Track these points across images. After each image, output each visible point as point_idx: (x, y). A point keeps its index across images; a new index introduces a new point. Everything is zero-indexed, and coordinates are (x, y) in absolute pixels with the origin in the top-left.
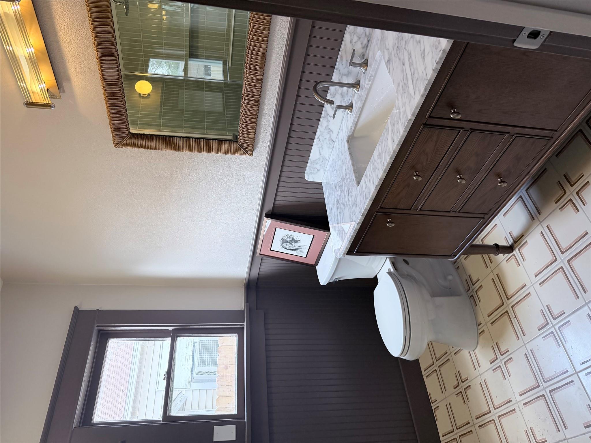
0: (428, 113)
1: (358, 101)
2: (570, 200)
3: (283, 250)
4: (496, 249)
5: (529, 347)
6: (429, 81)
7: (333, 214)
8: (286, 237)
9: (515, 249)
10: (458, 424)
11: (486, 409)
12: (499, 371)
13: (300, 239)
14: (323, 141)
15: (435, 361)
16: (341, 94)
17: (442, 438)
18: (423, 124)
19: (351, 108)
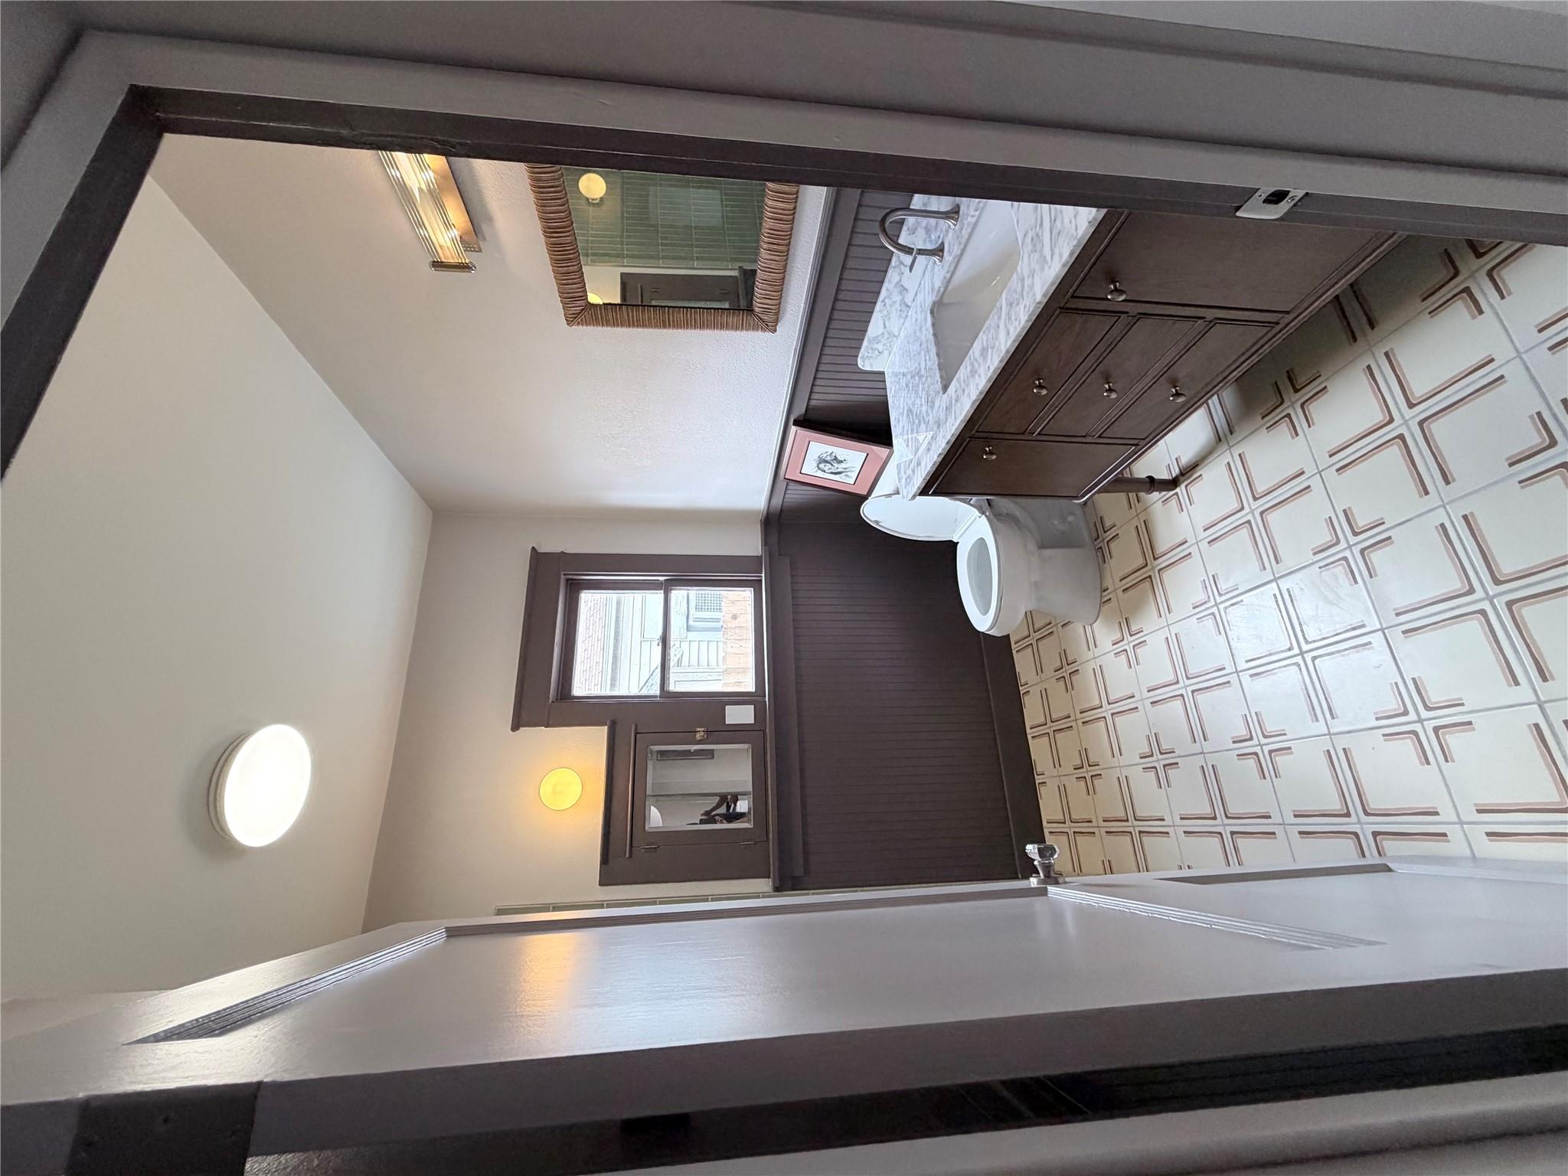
0: (1071, 290)
1: (954, 245)
2: (1288, 416)
3: (820, 474)
4: (1148, 484)
5: (1174, 630)
6: (1079, 242)
7: (901, 430)
8: (825, 455)
9: (1180, 485)
10: (1054, 717)
11: (1097, 703)
12: (1123, 657)
13: (847, 457)
14: (891, 306)
15: (1032, 631)
16: (926, 228)
17: (1028, 731)
18: (1060, 308)
19: (941, 254)
